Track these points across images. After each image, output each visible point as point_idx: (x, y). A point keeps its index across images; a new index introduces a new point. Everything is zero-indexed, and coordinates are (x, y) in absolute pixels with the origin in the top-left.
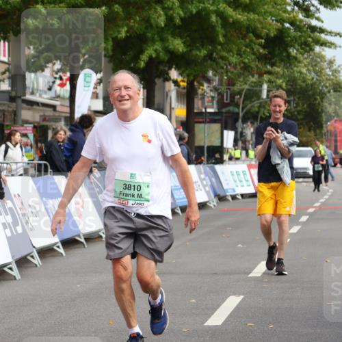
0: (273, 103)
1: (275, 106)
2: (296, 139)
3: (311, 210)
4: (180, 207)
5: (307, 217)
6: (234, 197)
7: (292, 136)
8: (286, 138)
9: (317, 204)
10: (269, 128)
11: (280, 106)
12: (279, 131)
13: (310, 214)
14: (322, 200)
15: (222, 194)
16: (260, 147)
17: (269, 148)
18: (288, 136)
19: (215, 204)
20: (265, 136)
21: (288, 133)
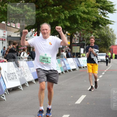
0: (91, 40)
1: (91, 41)
2: (98, 51)
3: (105, 71)
4: (68, 70)
5: (104, 73)
6: (83, 67)
7: (97, 50)
8: (95, 51)
9: (107, 69)
10: (90, 48)
11: (93, 41)
12: (93, 49)
13: (105, 72)
14: (109, 68)
15: (80, 66)
16: (87, 53)
17: (90, 53)
18: (95, 50)
19: (78, 69)
20: (89, 50)
21: (95, 49)
